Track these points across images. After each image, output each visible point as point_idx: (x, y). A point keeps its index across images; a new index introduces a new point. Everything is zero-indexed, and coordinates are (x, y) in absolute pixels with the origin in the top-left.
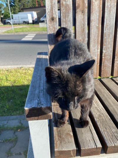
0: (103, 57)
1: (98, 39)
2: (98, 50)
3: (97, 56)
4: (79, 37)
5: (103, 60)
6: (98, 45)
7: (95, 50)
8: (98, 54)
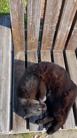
0: (73, 34)
1: (72, 16)
2: (69, 27)
3: (66, 32)
4: (49, 12)
5: (72, 36)
6: (70, 22)
7: (65, 27)
8: (68, 31)
